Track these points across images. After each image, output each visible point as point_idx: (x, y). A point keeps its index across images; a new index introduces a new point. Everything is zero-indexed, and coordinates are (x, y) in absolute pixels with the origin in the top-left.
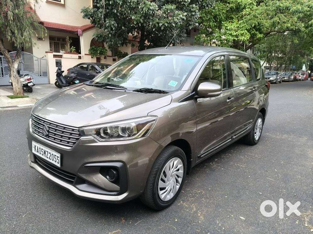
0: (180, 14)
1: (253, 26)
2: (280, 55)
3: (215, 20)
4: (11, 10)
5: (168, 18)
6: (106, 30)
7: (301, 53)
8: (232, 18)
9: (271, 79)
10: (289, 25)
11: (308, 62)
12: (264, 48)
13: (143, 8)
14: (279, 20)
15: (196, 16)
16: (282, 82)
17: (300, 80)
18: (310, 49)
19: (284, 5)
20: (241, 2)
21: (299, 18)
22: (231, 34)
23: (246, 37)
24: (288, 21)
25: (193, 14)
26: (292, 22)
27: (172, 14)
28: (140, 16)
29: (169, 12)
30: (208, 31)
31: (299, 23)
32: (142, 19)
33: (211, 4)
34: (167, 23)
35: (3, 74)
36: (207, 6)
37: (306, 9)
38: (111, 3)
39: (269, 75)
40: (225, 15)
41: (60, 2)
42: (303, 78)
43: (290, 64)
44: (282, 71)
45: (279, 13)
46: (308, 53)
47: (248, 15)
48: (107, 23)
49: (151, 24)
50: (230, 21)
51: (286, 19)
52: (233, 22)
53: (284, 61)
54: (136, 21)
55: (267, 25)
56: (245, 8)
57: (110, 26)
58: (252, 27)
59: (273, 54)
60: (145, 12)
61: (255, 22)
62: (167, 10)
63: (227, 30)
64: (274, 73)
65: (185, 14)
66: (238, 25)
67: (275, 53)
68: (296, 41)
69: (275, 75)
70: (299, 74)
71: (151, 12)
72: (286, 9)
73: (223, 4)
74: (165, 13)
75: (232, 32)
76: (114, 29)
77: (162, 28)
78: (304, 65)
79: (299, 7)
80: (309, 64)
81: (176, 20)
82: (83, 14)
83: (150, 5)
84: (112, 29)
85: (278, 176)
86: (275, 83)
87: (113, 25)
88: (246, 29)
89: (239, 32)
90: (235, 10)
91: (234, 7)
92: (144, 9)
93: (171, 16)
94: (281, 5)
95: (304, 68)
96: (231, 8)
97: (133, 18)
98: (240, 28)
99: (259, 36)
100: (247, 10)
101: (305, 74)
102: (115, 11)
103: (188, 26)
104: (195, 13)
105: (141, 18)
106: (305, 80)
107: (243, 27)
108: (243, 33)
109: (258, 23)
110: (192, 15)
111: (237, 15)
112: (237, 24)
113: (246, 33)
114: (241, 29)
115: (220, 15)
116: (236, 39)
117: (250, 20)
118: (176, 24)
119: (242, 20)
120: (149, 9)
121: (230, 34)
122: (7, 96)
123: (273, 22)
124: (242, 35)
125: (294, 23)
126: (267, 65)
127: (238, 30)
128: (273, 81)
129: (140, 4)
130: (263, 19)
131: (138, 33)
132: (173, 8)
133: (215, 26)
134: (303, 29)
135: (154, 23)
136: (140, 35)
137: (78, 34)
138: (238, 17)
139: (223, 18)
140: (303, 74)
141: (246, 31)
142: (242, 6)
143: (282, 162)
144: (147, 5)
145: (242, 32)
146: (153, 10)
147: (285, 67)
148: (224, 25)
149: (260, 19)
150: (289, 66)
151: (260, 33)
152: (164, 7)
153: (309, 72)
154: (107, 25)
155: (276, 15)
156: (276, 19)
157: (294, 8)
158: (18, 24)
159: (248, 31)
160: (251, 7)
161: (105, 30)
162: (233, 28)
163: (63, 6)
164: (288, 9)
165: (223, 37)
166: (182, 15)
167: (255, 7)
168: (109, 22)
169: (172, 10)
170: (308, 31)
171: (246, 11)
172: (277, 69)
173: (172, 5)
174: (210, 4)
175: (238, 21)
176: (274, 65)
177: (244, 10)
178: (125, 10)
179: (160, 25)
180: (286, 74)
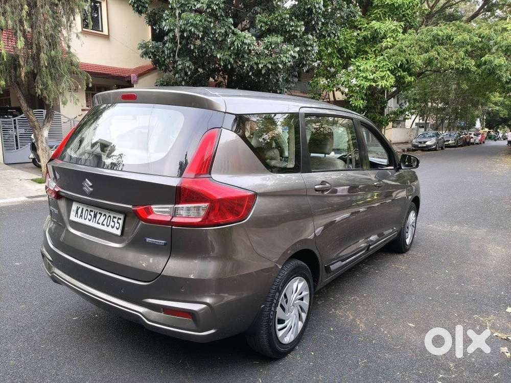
0: (289, 50)
1: (399, 65)
2: (440, 105)
3: (340, 55)
4: (45, 52)
5: (271, 55)
6: (177, 76)
7: (472, 101)
8: (366, 53)
9: (428, 143)
10: (453, 63)
11: (483, 114)
12: (415, 94)
13: (235, 41)
14: (437, 56)
15: (313, 52)
16: (446, 147)
17: (473, 144)
18: (485, 95)
19: (444, 33)
20: (380, 28)
21: (466, 52)
22: (366, 78)
23: (388, 82)
24: (452, 57)
25: (309, 49)
26: (458, 58)
27: (278, 50)
28: (230, 53)
29: (273, 46)
30: (329, 72)
31: (467, 59)
32: (233, 59)
33: (334, 32)
34: (270, 63)
35: (17, 145)
36: (329, 36)
37: (476, 39)
38: (185, 36)
39: (424, 137)
40: (355, 48)
41: (102, 31)
42: (477, 141)
43: (456, 118)
44: (444, 129)
45: (437, 44)
46: (483, 101)
47: (390, 49)
48: (179, 64)
49: (246, 65)
50: (363, 56)
51: (447, 54)
52: (368, 59)
53: (447, 115)
54: (224, 61)
55: (420, 63)
56: (385, 37)
57: (183, 69)
58: (397, 66)
59: (430, 104)
60: (238, 47)
61: (401, 59)
62: (271, 44)
63: (360, 70)
64: (432, 135)
65: (297, 49)
66: (376, 63)
67: (432, 103)
68: (465, 86)
69: (434, 137)
70: (470, 134)
71: (246, 47)
72: (447, 38)
73: (351, 31)
74: (268, 49)
75: (368, 75)
76: (189, 73)
77: (263, 72)
78: (478, 119)
79: (466, 36)
80: (485, 118)
81: (284, 59)
82: (140, 51)
83: (245, 37)
84: (186, 74)
85: (450, 279)
86: (435, 150)
87: (188, 67)
88: (389, 70)
89: (379, 74)
90: (370, 40)
91: (369, 36)
92: (236, 43)
93: (276, 53)
94: (440, 33)
95: (478, 124)
96: (365, 38)
97: (218, 56)
98: (380, 68)
99: (409, 79)
100: (388, 39)
101: (480, 134)
102: (192, 48)
103: (302, 67)
104: (312, 47)
105: (231, 57)
106: (480, 143)
107: (383, 65)
108: (385, 76)
109: (407, 60)
110: (307, 50)
111: (374, 47)
112: (374, 62)
113: (389, 76)
114: (381, 70)
115: (347, 47)
116: (374, 84)
117: (394, 55)
118: (285, 64)
119: (382, 55)
120: (243, 43)
121: (364, 78)
122: (32, 180)
123: (429, 58)
124: (382, 78)
125: (460, 59)
126: (421, 121)
127: (376, 71)
128: (431, 146)
129: (230, 36)
130: (413, 54)
131: (224, 78)
132: (279, 40)
133: (340, 64)
134: (474, 69)
135: (251, 63)
136: (226, 81)
137: (131, 81)
138: (375, 50)
139: (352, 52)
140: (477, 135)
141: (388, 72)
142: (381, 33)
143: (454, 262)
144: (240, 37)
145: (383, 74)
146: (249, 45)
147: (449, 124)
148: (355, 64)
149: (409, 54)
150: (454, 122)
151: (410, 75)
152: (266, 40)
153: (487, 130)
154: (180, 67)
155: (432, 47)
156: (433, 53)
157: (459, 37)
158: (53, 71)
159: (392, 72)
160: (394, 36)
161: (175, 75)
162: (369, 68)
163: (107, 37)
164: (450, 39)
165: (354, 81)
166: (293, 51)
167: (401, 36)
168: (182, 64)
169: (277, 44)
170: (481, 72)
171: (387, 42)
172: (436, 128)
173: (277, 37)
174: (332, 32)
175: (376, 56)
176: (431, 121)
177: (385, 40)
178: (207, 44)
179: (260, 66)
180: (450, 136)
